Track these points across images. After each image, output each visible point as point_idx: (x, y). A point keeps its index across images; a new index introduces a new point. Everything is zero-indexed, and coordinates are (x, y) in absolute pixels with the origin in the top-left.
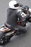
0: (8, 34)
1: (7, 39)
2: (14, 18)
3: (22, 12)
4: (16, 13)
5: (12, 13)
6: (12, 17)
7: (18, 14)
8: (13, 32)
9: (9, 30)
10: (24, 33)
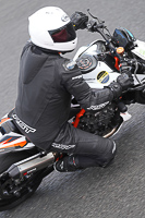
0: (24, 166)
1: (19, 185)
2: (50, 96)
3: (99, 58)
4: (61, 71)
5: (42, 69)
6: (42, 90)
7: (68, 76)
8: (51, 155)
9: (30, 145)
10: (101, 166)
